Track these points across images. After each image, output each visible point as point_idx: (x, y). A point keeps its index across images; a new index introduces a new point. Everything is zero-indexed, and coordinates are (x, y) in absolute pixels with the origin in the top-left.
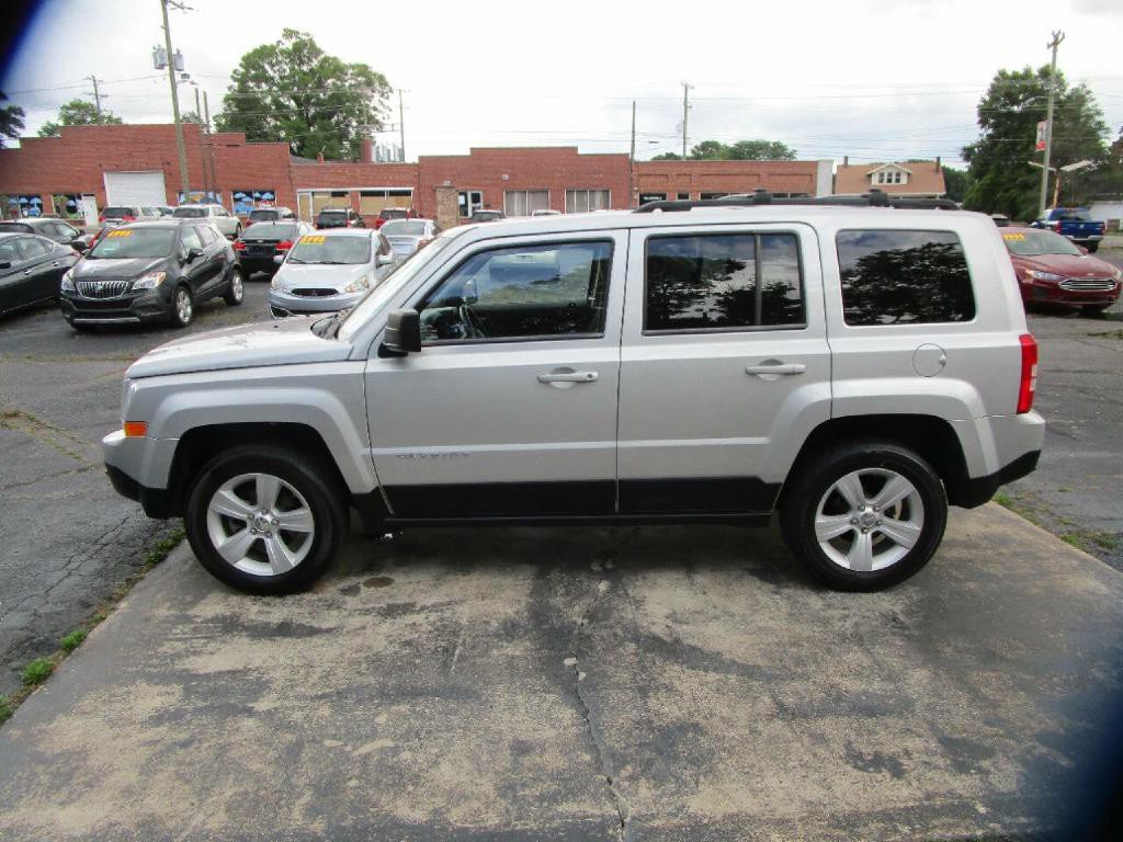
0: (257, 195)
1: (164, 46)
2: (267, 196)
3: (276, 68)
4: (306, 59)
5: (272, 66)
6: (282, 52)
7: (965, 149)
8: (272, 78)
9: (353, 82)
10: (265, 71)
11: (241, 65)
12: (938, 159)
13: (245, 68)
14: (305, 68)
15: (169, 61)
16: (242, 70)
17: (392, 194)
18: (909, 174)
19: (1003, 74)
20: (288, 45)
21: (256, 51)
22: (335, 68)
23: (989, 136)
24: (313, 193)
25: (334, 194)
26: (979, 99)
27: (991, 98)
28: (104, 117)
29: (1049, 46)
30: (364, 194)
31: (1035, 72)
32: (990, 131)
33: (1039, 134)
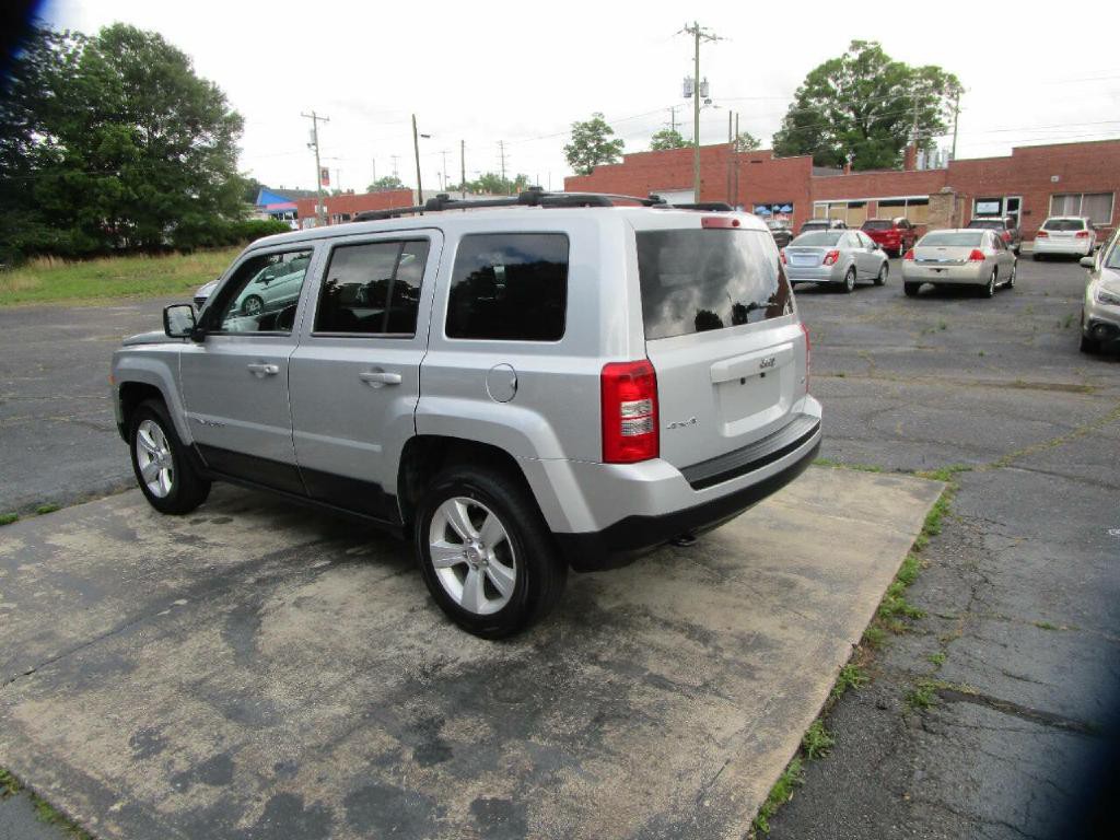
0: (777, 208)
1: (693, 76)
2: (786, 209)
3: (839, 81)
4: (871, 69)
5: (836, 79)
6: (848, 65)
8: (835, 92)
9: (919, 86)
10: (828, 85)
11: (805, 82)
13: (808, 85)
14: (868, 78)
15: (696, 89)
16: (805, 87)
17: (912, 203)
20: (855, 56)
21: (822, 67)
22: (900, 74)
24: (830, 205)
25: (852, 205)
28: (685, 143)
30: (883, 204)
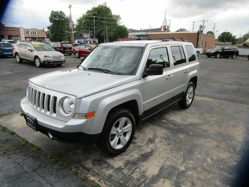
7: (48, 27)
12: (43, 29)
18: (38, 32)
19: (53, 11)
23: (52, 24)
26: (49, 16)
27: (51, 16)
29: (69, 7)
31: (59, 12)
32: (52, 23)
33: (70, 25)
